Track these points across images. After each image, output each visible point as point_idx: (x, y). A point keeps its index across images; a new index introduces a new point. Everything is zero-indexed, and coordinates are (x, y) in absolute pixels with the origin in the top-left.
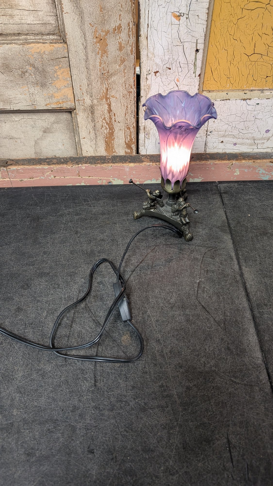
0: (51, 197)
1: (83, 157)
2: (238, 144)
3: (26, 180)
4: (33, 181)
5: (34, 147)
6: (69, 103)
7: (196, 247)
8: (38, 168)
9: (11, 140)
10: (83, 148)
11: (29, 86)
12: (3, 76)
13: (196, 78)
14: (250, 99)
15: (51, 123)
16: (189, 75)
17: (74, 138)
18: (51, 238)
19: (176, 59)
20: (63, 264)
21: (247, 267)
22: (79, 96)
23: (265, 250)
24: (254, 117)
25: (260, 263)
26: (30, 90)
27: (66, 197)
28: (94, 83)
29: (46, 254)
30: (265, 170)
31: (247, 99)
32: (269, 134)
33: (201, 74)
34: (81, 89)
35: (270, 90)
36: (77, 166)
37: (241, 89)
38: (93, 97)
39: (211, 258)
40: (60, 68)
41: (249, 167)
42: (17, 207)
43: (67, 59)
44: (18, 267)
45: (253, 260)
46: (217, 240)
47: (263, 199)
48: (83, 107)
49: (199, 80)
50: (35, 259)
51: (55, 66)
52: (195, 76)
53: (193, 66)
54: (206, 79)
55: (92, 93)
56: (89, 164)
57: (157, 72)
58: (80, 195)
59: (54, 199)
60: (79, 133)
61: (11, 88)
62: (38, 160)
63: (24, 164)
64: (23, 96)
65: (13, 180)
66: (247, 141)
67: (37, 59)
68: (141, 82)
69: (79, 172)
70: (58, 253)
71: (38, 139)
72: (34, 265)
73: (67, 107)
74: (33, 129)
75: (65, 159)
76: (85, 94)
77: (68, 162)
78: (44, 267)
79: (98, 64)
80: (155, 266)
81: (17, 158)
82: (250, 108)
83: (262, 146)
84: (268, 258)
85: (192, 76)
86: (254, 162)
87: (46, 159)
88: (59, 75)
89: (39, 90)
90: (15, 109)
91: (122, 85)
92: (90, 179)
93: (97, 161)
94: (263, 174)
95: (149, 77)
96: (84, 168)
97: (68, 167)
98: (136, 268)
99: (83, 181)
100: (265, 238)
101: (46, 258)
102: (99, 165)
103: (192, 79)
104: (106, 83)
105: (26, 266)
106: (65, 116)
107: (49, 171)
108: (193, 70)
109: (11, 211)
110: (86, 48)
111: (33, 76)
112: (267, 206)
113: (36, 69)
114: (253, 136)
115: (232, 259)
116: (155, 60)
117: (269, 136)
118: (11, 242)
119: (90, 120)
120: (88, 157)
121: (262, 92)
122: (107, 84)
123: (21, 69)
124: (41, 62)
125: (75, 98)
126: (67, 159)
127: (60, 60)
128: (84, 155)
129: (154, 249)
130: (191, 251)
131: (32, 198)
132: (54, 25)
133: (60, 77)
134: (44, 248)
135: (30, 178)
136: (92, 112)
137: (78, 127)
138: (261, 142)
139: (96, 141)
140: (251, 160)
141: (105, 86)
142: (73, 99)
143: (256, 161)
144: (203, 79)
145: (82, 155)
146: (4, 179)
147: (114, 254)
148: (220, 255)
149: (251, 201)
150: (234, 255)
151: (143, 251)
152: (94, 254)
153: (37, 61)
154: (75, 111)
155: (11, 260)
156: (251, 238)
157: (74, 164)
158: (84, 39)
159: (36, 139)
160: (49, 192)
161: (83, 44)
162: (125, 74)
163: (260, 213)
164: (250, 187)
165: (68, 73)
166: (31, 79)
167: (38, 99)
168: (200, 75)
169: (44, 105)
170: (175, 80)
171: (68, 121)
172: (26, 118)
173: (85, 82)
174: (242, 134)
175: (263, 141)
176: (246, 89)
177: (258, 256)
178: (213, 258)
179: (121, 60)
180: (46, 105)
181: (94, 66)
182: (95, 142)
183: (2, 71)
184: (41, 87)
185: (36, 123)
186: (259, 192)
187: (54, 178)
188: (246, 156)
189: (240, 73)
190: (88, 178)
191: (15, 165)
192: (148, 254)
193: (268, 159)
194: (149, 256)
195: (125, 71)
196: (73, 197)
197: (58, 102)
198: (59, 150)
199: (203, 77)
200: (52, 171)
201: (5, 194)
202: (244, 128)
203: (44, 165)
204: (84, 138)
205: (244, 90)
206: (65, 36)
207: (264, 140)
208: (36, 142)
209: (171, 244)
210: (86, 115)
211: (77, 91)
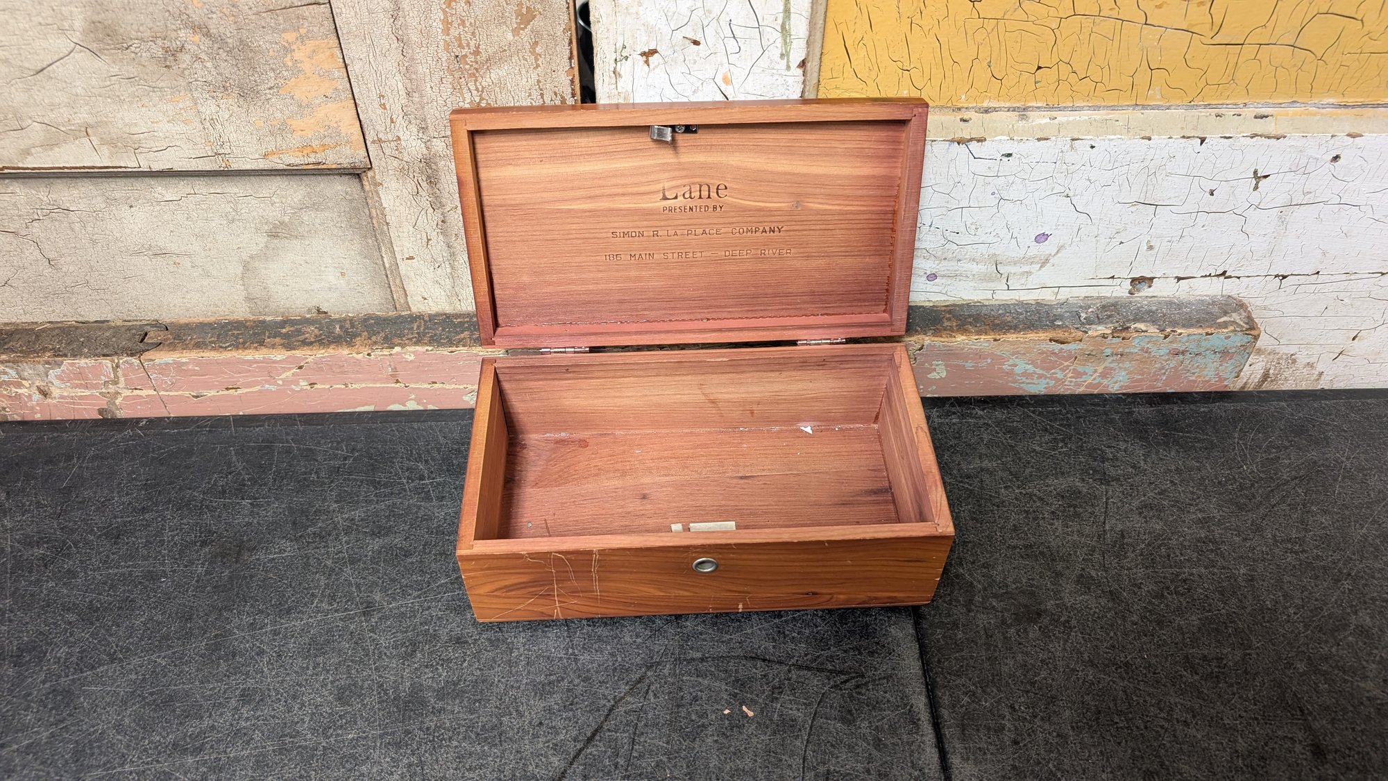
0: (294, 458)
1: (410, 316)
2: (944, 276)
3: (213, 393)
4: (240, 396)
5: (241, 282)
6: (347, 151)
7: (789, 671)
8: (249, 358)
9: (159, 258)
10: (410, 288)
11: (196, 95)
12: (98, 63)
13: (790, 73)
14: (979, 141)
15: (293, 208)
16: (764, 62)
17: (376, 254)
18: (275, 633)
19: (716, 11)
20: (306, 747)
21: (968, 759)
22: (378, 127)
23: (1033, 684)
24: (998, 196)
25: (1016, 742)
26: (202, 109)
27: (345, 459)
28: (428, 88)
29: (249, 702)
30: (1033, 363)
31: (971, 140)
32: (1047, 248)
33: (810, 58)
34: (383, 106)
35: (1049, 108)
36: (386, 352)
37: (949, 105)
38: (431, 132)
39: (843, 720)
40: (302, 39)
41: (980, 355)
42: (170, 501)
43: (324, 9)
44: (139, 758)
45: (989, 729)
46: (864, 643)
47: (1028, 471)
48: (396, 163)
49: (803, 78)
50: (206, 722)
51: (284, 30)
52: (788, 67)
53: (777, 36)
54: (825, 74)
55: (424, 120)
56: (430, 344)
57: (653, 52)
58: (397, 453)
59: (305, 467)
61: (131, 102)
62: (252, 328)
63: (204, 343)
64: (180, 128)
65: (167, 393)
66: (975, 268)
67: (214, 10)
68: (596, 82)
69: (395, 370)
70: (294, 697)
71: (251, 257)
72: (200, 749)
73: (340, 161)
74: (234, 226)
75: (348, 326)
76: (399, 121)
77: (355, 336)
78: (235, 758)
79: (438, 26)
80: (641, 756)
81: (183, 321)
82: (980, 166)
83: (1023, 281)
84: (1042, 719)
85: (777, 67)
86: (995, 340)
87: (283, 323)
88: (302, 62)
89: (235, 109)
90: (156, 167)
91: (530, 95)
92: (435, 390)
93: (457, 333)
94: (1025, 374)
95: (624, 68)
96: (412, 358)
97: (355, 355)
98: (571, 764)
99: (413, 396)
100: (1034, 632)
101: (247, 719)
102: (462, 350)
103: (777, 77)
104: (473, 88)
105: (169, 756)
106: (340, 187)
107: (290, 369)
108: (779, 46)
109: (147, 516)
111: (209, 65)
112: (1041, 499)
113: (219, 41)
114: (991, 251)
115: (915, 722)
116: (641, 13)
117: (1047, 252)
118: (128, 649)
119: (426, 204)
120: (430, 315)
121: (1023, 117)
122: (477, 90)
123: (159, 42)
124: (232, 18)
125: (367, 133)
126: (353, 326)
127: (299, 11)
128: (414, 309)
129: (640, 681)
130: (774, 688)
131: (229, 464)
133: (306, 66)
134: (247, 674)
135: (227, 389)
136: (429, 177)
137: (387, 224)
138: (1021, 270)
139: (452, 268)
140: (986, 334)
141: (467, 96)
142: (358, 136)
143: (1003, 337)
144: (816, 75)
145: (410, 308)
146: (137, 392)
147: (494, 701)
148: (874, 708)
149: (986, 477)
150: (921, 706)
151: (602, 690)
152: (423, 703)
153: (214, 16)
154: (370, 174)
155: (118, 727)
156: (982, 632)
157: (375, 343)
159: (245, 256)
160: (289, 438)
162: (537, 60)
163: (1015, 528)
164: (982, 421)
165: (332, 55)
166: (200, 72)
167: (233, 137)
168: (803, 64)
169: (257, 156)
170: (719, 80)
171: (351, 201)
172: (204, 191)
173: (397, 83)
174: (956, 247)
175: (1026, 268)
176: (966, 105)
177: (1006, 712)
178: (847, 717)
179: (519, 14)
180: (265, 156)
181: (426, 33)
182: (449, 270)
183: (94, 46)
184: (242, 99)
185: (240, 207)
186: (1012, 442)
187: (309, 387)
188: (970, 316)
189: (946, 54)
190: (429, 386)
191: (172, 347)
192: (617, 701)
193: (1044, 328)
194: (621, 709)
195: (538, 50)
196: (370, 458)
197: (305, 148)
198: (330, 289)
199: (816, 68)
200: (300, 368)
201: (135, 446)
202: (962, 229)
203: (273, 346)
204: (411, 258)
205: (959, 109)
207: (1032, 263)
208: (246, 267)
209: (702, 660)
210: (411, 186)
211: (371, 113)
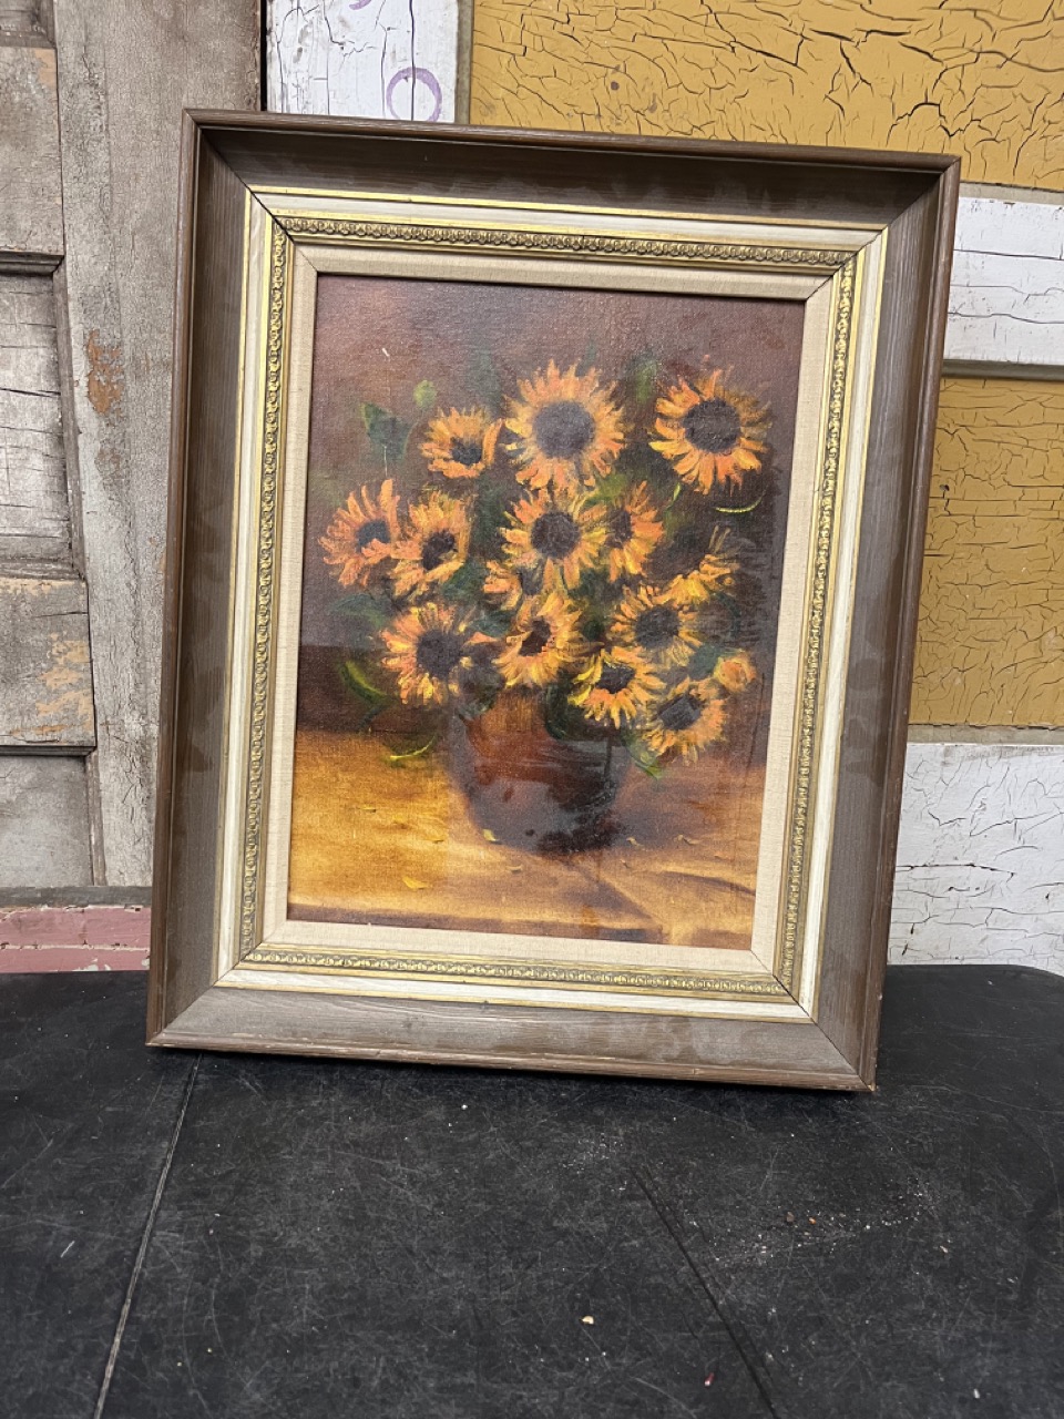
1: (106, 888)
6: (79, 731)
10: (110, 862)
15: (21, 788)
17: (86, 833)
22: (108, 712)
28: (153, 681)
34: (115, 695)
36: (79, 909)
38: (149, 717)
40: (62, 638)
43: (84, 617)
48: (117, 743)
51: (50, 632)
55: (146, 707)
60: (101, 818)
69: (84, 929)
73: (72, 740)
75: (49, 893)
76: (126, 707)
77: (55, 899)
88: (57, 657)
92: (118, 952)
99: (95, 959)
106: (66, 769)
110: (135, 594)
119: (136, 781)
120: (120, 888)
124: (11, 622)
125: (98, 716)
126: (53, 893)
127: (65, 618)
128: (110, 883)
132: (58, 541)
133: (60, 660)
136: (142, 757)
137: (101, 799)
139: (150, 842)
142: (90, 719)
145: (106, 883)
154: (94, 754)
157: (71, 903)
158: (132, 574)
161: (129, 585)
165: (82, 653)
169: (4, 733)
171: (72, 783)
173: (129, 676)
180: (10, 734)
181: (157, 638)
182: (145, 845)
187: (1, 948)
190: (109, 948)
197: (46, 727)
198: (37, 869)
206: (84, 564)
210: (126, 764)
211: (105, 700)
